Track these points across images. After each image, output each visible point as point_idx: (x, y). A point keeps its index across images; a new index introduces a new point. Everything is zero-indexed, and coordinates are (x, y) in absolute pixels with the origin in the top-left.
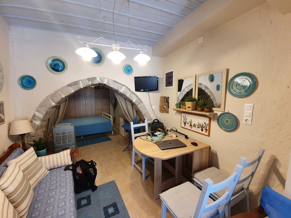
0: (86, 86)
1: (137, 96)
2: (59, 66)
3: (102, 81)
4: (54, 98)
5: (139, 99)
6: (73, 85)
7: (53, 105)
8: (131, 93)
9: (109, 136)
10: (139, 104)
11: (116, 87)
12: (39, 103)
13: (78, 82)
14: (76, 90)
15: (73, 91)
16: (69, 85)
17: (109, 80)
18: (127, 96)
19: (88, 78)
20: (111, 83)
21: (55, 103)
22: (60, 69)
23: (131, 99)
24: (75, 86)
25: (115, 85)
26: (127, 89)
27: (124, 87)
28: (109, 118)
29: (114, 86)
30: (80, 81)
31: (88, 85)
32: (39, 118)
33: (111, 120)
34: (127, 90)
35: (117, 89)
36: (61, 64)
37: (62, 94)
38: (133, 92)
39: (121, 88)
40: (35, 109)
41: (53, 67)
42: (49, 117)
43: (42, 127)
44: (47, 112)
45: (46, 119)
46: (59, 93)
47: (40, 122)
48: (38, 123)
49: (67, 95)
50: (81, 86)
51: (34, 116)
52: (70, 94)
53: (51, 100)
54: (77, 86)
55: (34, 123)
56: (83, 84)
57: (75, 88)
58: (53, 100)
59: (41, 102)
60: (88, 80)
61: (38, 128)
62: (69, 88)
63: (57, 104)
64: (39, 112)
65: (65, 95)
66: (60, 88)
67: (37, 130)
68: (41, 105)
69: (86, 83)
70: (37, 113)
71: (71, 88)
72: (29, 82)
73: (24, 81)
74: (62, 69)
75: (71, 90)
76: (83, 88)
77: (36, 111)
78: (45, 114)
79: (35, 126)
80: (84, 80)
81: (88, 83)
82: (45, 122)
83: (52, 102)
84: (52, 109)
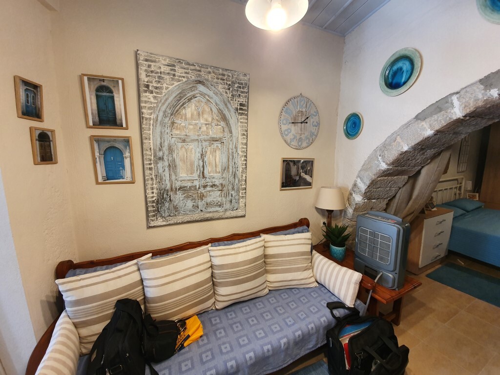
0: (472, 109)
2: (403, 72)
4: (386, 152)
6: (431, 115)
7: (383, 169)
13: (448, 102)
14: (437, 127)
15: (429, 132)
16: (419, 117)
21: (386, 164)
22: (403, 80)
24: (435, 117)
30: (454, 98)
31: (480, 104)
32: (360, 191)
36: (406, 66)
37: (402, 143)
40: (356, 174)
41: (390, 80)
42: (392, 194)
43: (371, 209)
44: (373, 181)
45: (379, 196)
46: (398, 142)
47: (362, 198)
48: (358, 198)
49: (413, 144)
50: (455, 112)
51: (355, 185)
52: (421, 141)
53: (380, 158)
54: (443, 115)
55: (354, 198)
56: (463, 106)
57: (437, 120)
58: (383, 157)
59: (365, 161)
60: (482, 86)
61: (357, 207)
62: (420, 126)
63: (397, 168)
64: (362, 180)
65: (407, 145)
66: (398, 127)
67: (355, 210)
68: (366, 167)
69: (472, 100)
70: (359, 181)
71: (424, 123)
72: (354, 126)
73: (349, 124)
74: (408, 76)
75: (424, 129)
76: (462, 118)
77: (359, 176)
78: (368, 185)
79: (354, 203)
80: (468, 89)
81: (480, 98)
82: (380, 201)
83: (381, 163)
84: (385, 177)
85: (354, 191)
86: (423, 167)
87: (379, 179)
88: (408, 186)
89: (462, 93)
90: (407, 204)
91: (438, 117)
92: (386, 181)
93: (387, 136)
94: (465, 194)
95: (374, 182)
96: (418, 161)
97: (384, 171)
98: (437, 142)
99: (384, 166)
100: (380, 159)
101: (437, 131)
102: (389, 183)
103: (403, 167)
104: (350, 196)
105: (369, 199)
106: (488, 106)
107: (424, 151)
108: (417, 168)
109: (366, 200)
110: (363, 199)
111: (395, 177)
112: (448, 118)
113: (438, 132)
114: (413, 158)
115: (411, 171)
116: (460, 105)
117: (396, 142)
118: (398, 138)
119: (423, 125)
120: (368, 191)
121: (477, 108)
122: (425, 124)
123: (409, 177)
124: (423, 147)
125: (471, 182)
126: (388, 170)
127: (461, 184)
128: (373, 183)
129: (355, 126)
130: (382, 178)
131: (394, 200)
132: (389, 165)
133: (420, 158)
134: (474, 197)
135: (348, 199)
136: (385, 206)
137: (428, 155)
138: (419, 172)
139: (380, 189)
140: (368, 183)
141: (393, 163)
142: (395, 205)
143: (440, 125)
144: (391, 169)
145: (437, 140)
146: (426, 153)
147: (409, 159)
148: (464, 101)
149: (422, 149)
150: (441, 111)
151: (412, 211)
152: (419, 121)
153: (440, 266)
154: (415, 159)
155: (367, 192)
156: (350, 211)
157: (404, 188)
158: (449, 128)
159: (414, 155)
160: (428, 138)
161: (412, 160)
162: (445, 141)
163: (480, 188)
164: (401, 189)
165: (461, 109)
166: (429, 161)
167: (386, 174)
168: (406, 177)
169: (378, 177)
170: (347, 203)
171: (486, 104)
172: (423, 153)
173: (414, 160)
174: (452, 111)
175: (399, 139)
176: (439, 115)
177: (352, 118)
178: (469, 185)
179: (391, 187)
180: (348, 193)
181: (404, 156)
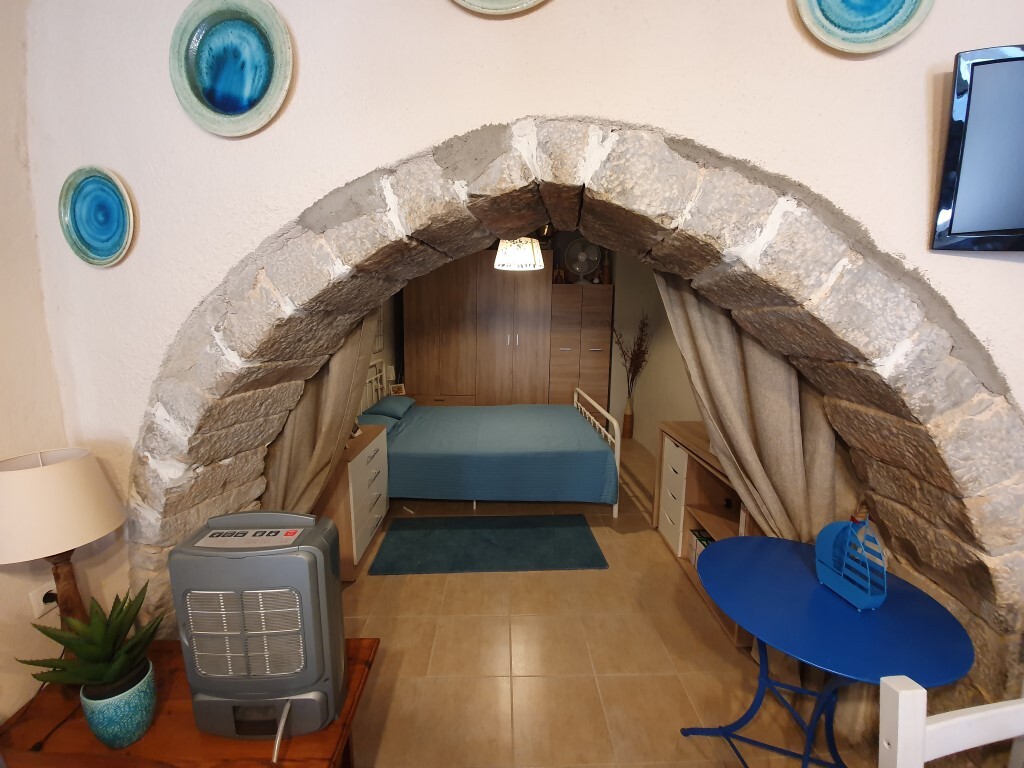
0: (425, 220)
1: (936, 306)
2: (243, 66)
3: (557, 160)
4: (234, 319)
5: (965, 343)
6: (339, 219)
7: (233, 370)
8: (858, 278)
9: (592, 529)
10: (956, 404)
11: (697, 212)
12: (161, 354)
13: (371, 192)
14: (358, 258)
15: (340, 269)
16: (312, 221)
17: (622, 141)
18: (807, 305)
19: (438, 142)
20: (639, 166)
21: (242, 356)
22: (247, 92)
23: (856, 338)
24: (348, 228)
25: (685, 193)
26: (823, 231)
27: (786, 204)
28: (603, 430)
29: (671, 200)
30: (386, 183)
31: (440, 211)
32: (173, 447)
33: (613, 444)
34: (818, 239)
35: (699, 231)
36: (250, 50)
37: (276, 295)
38: (891, 266)
39: (748, 225)
40: (146, 391)
41: (206, 80)
42: (273, 430)
43: (224, 485)
44: (210, 410)
45: (240, 444)
46: (262, 288)
47: (182, 466)
48: (170, 472)
49: (306, 299)
50: (390, 222)
51: (150, 429)
52: (325, 292)
53: (218, 336)
54: (366, 227)
55: (154, 471)
56: (407, 209)
57: (353, 238)
58: (228, 334)
59: (171, 347)
60: (439, 167)
61: (172, 500)
62: (316, 247)
63: (274, 364)
64: (170, 410)
65: (290, 298)
66: (257, 244)
67: (169, 509)
68: (174, 367)
69: (423, 197)
70: (161, 413)
71: (322, 241)
72: (101, 218)
73: (83, 209)
74: (260, 83)
75: (326, 258)
76: (406, 240)
77: (155, 398)
78: (195, 424)
79: (158, 491)
80: (413, 167)
81: (438, 195)
82: (246, 457)
83: (225, 351)
84: (247, 390)
85: (151, 451)
86: (331, 355)
87: (228, 400)
88: (307, 403)
89: (402, 172)
90: (313, 447)
91: (355, 230)
92: (250, 402)
93: (227, 268)
94: (388, 387)
95: (215, 412)
96: (321, 342)
97: (239, 378)
98: (356, 298)
99: (235, 363)
100: (218, 341)
101: (357, 266)
102: (261, 404)
103: (290, 358)
104: (140, 470)
105: (210, 461)
106: (452, 220)
107: (330, 319)
108: (321, 360)
109: (199, 470)
110: (187, 470)
111: (275, 387)
112: (378, 236)
113: (360, 270)
114: (310, 335)
115: (308, 367)
116: (401, 206)
117: (258, 290)
118: (262, 276)
119: (321, 247)
120: (202, 441)
121: (434, 219)
122: (324, 244)
123: (306, 381)
124: (329, 308)
125: (393, 367)
126: (250, 371)
127: (380, 371)
128: (211, 417)
129: (107, 216)
130: (237, 396)
131: (280, 443)
132: (249, 358)
133: (325, 336)
134: (400, 389)
135: (135, 479)
136: (261, 466)
137: (340, 328)
138: (325, 368)
139: (236, 426)
140: (194, 417)
141: (260, 353)
142: (286, 456)
143: (364, 253)
144: (259, 368)
145: (356, 292)
146: (335, 324)
147: (300, 340)
148: (407, 196)
149: (327, 313)
150: (359, 213)
151: (326, 460)
152: (311, 233)
153: (384, 534)
154: (313, 337)
155: (199, 446)
156: (150, 518)
157: (300, 409)
158: (379, 262)
159: (311, 329)
160: (338, 285)
161: (307, 342)
162: (371, 296)
163: (403, 374)
164: (293, 413)
165: (403, 215)
166: (343, 340)
167: (245, 382)
168: (300, 382)
169: (223, 397)
170: (134, 492)
171: (448, 214)
172: (331, 323)
173: (312, 343)
174: (385, 219)
175: (264, 282)
176: (356, 222)
177: (89, 188)
178: (390, 372)
179: (267, 414)
180: (129, 460)
181: (288, 330)
